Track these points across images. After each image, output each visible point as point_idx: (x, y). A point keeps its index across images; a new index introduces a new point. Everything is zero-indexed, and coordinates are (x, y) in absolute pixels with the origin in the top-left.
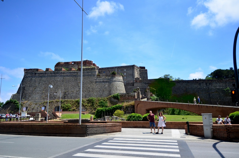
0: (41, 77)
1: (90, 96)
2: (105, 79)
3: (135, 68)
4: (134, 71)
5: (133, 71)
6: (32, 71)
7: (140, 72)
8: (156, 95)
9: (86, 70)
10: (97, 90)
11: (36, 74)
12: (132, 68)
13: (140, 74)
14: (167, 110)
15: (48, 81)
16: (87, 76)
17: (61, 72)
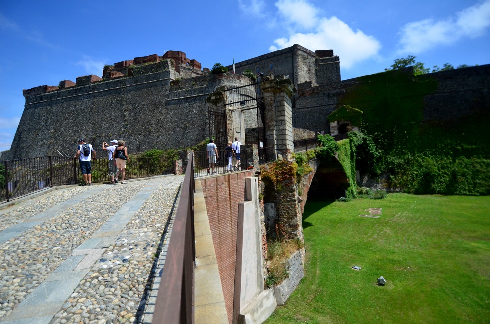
0: (50, 104)
1: (150, 145)
2: (190, 90)
3: (300, 52)
4: (295, 64)
5: (293, 63)
6: (36, 93)
7: (316, 66)
8: (365, 128)
9: (143, 73)
10: (170, 126)
11: (41, 98)
12: (290, 55)
13: (316, 73)
14: (403, 175)
15: (62, 113)
16: (147, 87)
17: (89, 87)
